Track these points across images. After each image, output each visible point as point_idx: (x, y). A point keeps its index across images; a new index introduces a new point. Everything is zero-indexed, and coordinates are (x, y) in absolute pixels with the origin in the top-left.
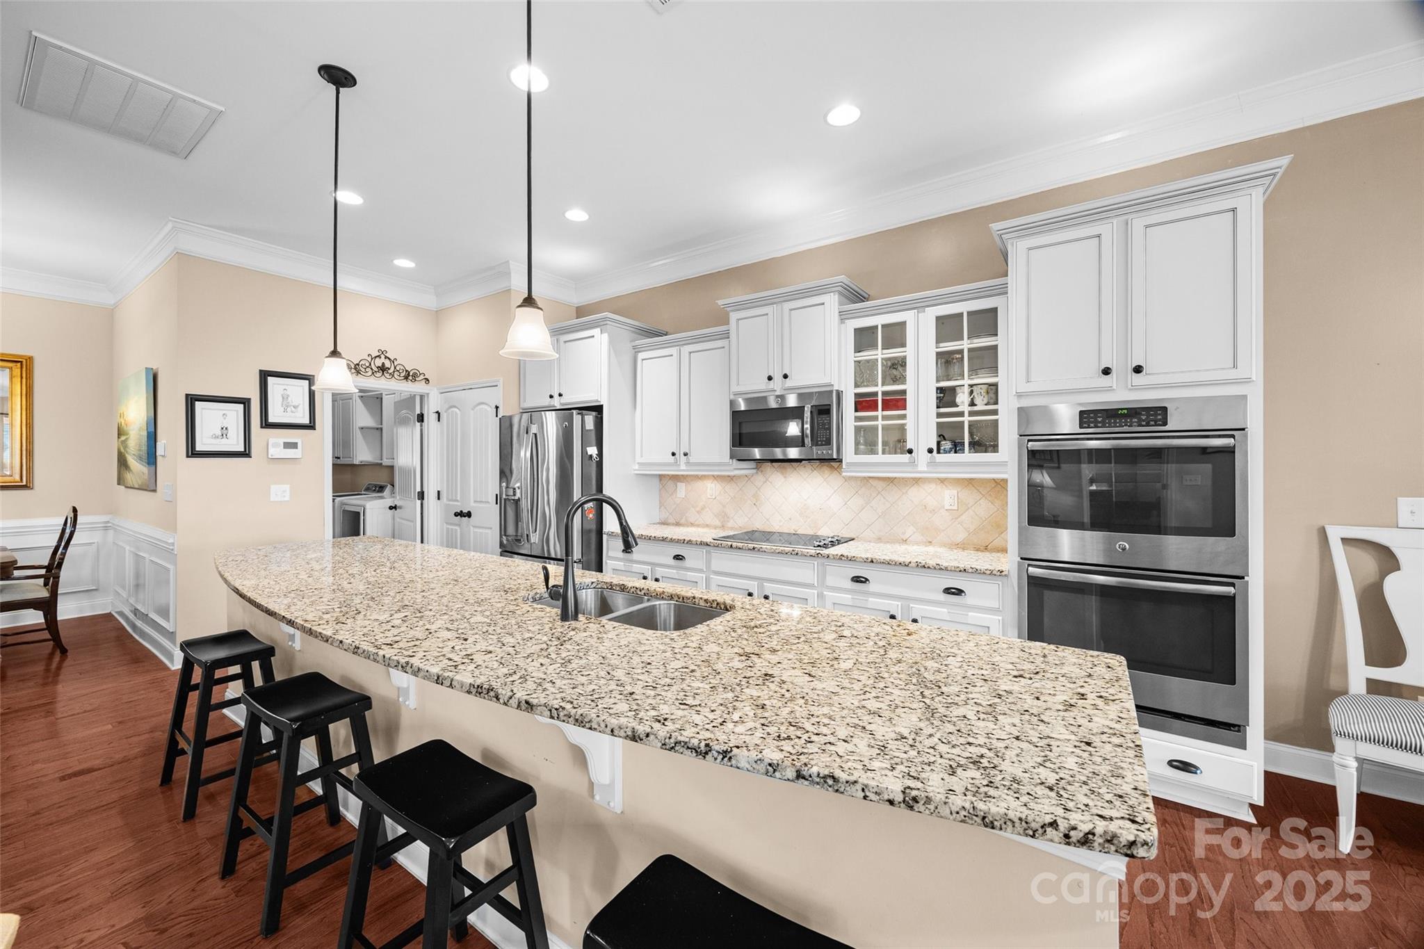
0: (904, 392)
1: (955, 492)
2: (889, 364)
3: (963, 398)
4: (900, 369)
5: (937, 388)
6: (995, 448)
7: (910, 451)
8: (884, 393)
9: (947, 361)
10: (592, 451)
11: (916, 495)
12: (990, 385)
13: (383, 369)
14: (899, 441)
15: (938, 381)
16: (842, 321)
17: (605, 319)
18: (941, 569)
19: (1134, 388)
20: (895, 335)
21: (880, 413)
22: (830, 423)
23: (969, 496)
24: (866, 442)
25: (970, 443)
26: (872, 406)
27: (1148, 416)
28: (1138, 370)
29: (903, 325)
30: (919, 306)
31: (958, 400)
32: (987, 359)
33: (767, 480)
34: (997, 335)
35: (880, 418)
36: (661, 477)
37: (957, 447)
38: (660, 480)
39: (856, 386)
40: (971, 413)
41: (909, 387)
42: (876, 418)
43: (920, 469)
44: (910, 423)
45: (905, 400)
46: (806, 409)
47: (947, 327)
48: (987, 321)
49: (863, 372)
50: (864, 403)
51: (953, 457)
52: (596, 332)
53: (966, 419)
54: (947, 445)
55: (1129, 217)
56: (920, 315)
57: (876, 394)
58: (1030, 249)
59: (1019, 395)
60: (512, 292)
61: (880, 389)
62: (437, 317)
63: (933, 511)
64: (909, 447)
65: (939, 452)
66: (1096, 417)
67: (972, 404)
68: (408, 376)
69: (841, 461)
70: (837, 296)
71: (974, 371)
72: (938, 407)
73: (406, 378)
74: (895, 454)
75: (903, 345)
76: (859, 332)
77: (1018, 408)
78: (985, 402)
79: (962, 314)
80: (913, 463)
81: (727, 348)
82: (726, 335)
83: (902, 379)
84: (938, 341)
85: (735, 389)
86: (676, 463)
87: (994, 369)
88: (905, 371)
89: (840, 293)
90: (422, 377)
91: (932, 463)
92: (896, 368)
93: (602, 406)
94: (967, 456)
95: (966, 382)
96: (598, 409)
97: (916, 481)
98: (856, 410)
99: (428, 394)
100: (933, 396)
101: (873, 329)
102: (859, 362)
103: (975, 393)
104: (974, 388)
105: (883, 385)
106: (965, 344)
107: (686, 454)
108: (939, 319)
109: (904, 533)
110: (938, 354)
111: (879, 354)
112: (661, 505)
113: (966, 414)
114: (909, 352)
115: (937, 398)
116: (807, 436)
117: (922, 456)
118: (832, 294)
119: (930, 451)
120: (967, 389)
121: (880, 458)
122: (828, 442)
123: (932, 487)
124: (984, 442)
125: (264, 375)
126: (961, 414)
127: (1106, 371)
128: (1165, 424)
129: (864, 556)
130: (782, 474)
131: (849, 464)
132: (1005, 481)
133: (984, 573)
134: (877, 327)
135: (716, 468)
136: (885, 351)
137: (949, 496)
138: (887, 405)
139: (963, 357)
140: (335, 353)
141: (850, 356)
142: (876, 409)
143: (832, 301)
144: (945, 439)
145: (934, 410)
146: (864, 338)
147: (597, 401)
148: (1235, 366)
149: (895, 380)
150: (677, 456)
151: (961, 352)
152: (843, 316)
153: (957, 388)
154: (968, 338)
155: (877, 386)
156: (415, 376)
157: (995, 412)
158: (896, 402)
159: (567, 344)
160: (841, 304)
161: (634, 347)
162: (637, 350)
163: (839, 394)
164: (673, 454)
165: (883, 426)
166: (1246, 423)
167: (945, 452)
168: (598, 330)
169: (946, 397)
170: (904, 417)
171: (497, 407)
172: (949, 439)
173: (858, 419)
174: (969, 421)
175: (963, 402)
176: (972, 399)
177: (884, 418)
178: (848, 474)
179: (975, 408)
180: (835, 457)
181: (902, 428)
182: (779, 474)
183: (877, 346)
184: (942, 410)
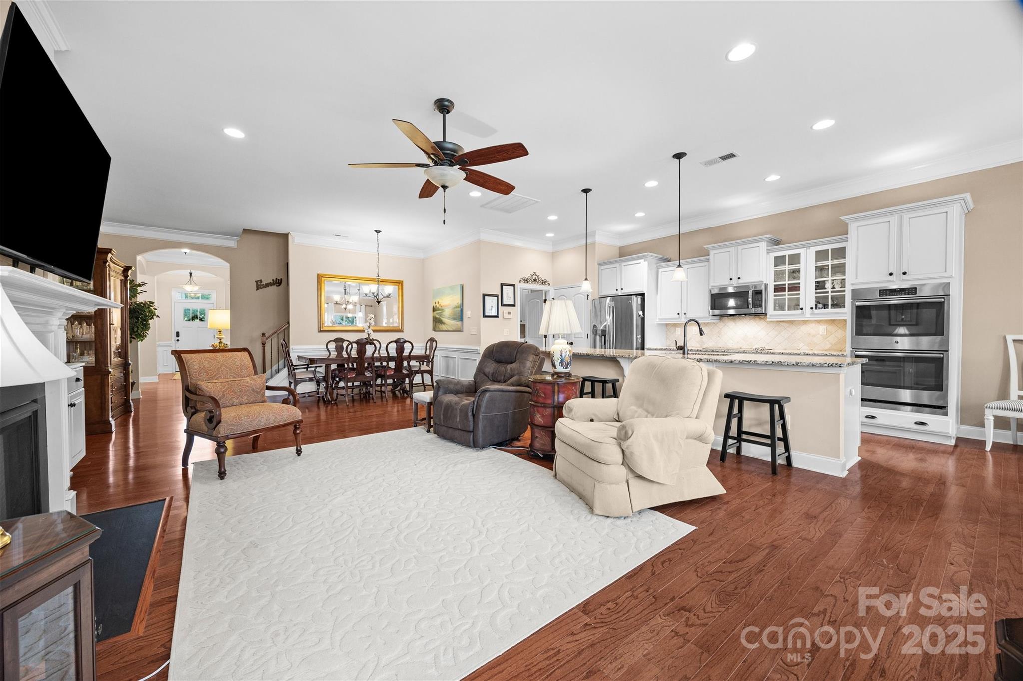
0: (799, 284)
1: (825, 327)
2: (792, 271)
3: (828, 286)
4: (797, 273)
5: (816, 282)
6: (844, 307)
7: (802, 309)
8: (788, 284)
9: (821, 270)
10: (641, 313)
11: (805, 329)
12: (843, 279)
13: (535, 280)
14: (796, 305)
15: (816, 278)
16: (768, 253)
17: (647, 255)
18: (815, 355)
19: (903, 281)
20: (795, 259)
21: (786, 293)
22: (762, 298)
23: (831, 328)
24: (780, 306)
25: (832, 305)
26: (783, 290)
27: (908, 291)
28: (904, 273)
29: (799, 255)
30: (808, 247)
31: (826, 287)
32: (840, 269)
33: (726, 325)
34: (845, 258)
35: (787, 295)
36: (667, 325)
37: (825, 306)
38: (667, 327)
39: (775, 282)
40: (832, 292)
41: (802, 281)
42: (785, 295)
43: (807, 316)
44: (802, 297)
45: (799, 287)
46: (749, 292)
47: (821, 255)
48: (840, 253)
49: (778, 275)
50: (778, 289)
51: (823, 311)
52: (642, 261)
53: (830, 294)
54: (820, 306)
55: (903, 214)
56: (807, 250)
57: (785, 285)
58: (858, 226)
59: (853, 284)
60: (596, 244)
61: (787, 283)
62: (554, 256)
63: (814, 336)
64: (801, 307)
65: (816, 309)
66: (886, 292)
67: (834, 288)
68: (544, 283)
69: (766, 315)
70: (765, 243)
71: (834, 273)
72: (816, 290)
73: (542, 284)
74: (794, 310)
75: (799, 263)
76: (776, 258)
77: (852, 290)
78: (840, 286)
79: (828, 250)
80: (803, 314)
81: (708, 266)
82: (708, 261)
83: (798, 278)
84: (816, 262)
85: (712, 284)
86: (680, 318)
87: (844, 273)
88: (800, 274)
89: (767, 242)
90: (547, 283)
91: (812, 314)
92: (795, 273)
93: (644, 294)
94: (830, 310)
95: (830, 278)
96: (643, 295)
97: (805, 322)
98: (775, 292)
99: (549, 291)
100: (814, 285)
101: (784, 257)
102: (776, 271)
103: (835, 283)
104: (834, 281)
105: (788, 280)
106: (830, 263)
107: (685, 314)
108: (817, 252)
109: (798, 347)
110: (816, 267)
111: (787, 268)
112: (667, 338)
113: (830, 292)
114: (802, 266)
115: (816, 286)
116: (750, 304)
117: (807, 311)
118: (763, 243)
119: (812, 308)
120: (830, 282)
121: (786, 312)
122: (761, 306)
123: (813, 325)
124: (838, 303)
125: (502, 285)
126: (828, 292)
127: (891, 274)
128: (916, 294)
129: (779, 351)
130: (734, 321)
131: (770, 316)
132: (845, 321)
133: (835, 355)
134: (786, 256)
135: (702, 319)
136: (789, 266)
137: (822, 329)
138: (790, 289)
139: (828, 268)
140: (586, 279)
141: (772, 269)
142: (785, 291)
143: (763, 246)
144: (819, 303)
145: (814, 291)
146: (779, 261)
147: (642, 291)
148: (946, 272)
149: (794, 278)
150: (680, 315)
151: (828, 266)
152: (768, 252)
153: (826, 282)
154: (831, 260)
155: (785, 281)
156: (545, 282)
157: (844, 291)
158: (795, 288)
159: (626, 267)
160: (767, 247)
161: (657, 267)
162: (658, 268)
163: (766, 286)
164: (678, 314)
165: (788, 298)
166: (949, 293)
167: (819, 308)
168: (643, 260)
169: (820, 286)
170: (799, 294)
171: (588, 296)
172: (821, 303)
173: (775, 296)
174: (831, 295)
175: (828, 287)
176: (833, 286)
177: (789, 295)
178: (770, 320)
179: (834, 290)
180: (764, 312)
181: (798, 299)
182: (732, 322)
183: (785, 263)
184: (818, 291)
